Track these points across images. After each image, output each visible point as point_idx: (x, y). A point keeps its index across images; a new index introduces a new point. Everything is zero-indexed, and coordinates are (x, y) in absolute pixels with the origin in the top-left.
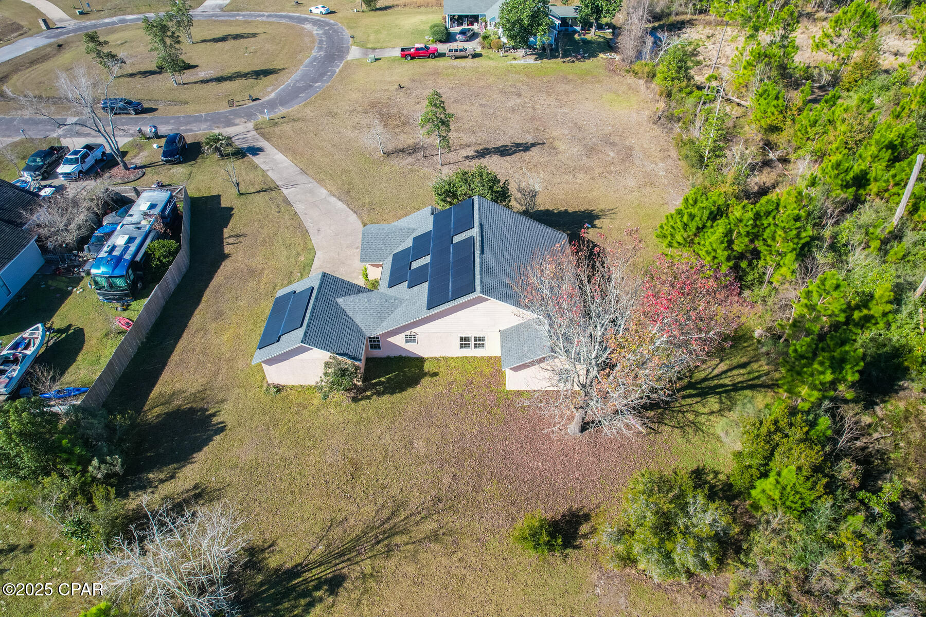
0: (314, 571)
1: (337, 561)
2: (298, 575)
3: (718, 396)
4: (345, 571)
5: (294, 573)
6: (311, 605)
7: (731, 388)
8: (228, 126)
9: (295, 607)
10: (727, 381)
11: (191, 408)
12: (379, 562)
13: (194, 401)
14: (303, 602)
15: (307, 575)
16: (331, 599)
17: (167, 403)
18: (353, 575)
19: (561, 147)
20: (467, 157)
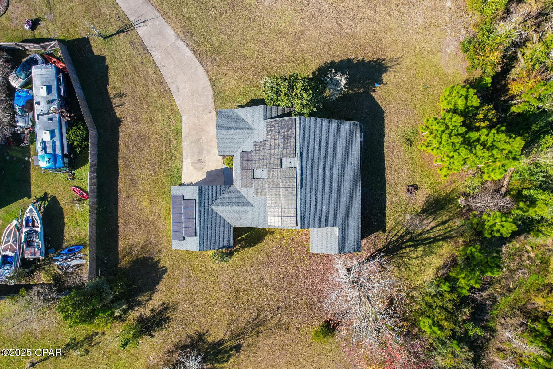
0: (228, 343)
1: (237, 339)
2: (221, 345)
3: (424, 246)
4: (241, 343)
5: (220, 343)
6: (230, 356)
7: (432, 240)
9: (223, 357)
12: (255, 339)
13: (144, 253)
14: (226, 355)
16: (237, 355)
17: (130, 253)
18: (245, 344)
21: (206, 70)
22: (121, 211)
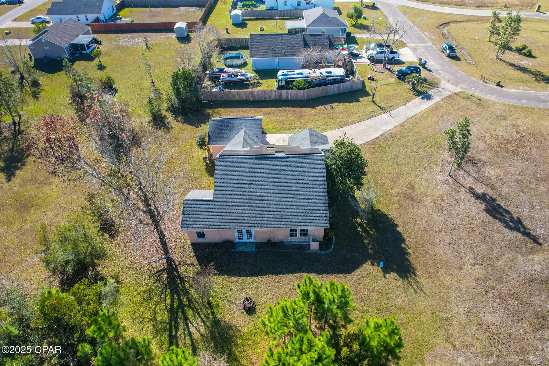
3: (168, 322)
7: (174, 333)
8: (453, 84)
10: (181, 332)
11: (211, 118)
17: (215, 113)
19: (537, 258)
20: (472, 189)
22: (248, 109)
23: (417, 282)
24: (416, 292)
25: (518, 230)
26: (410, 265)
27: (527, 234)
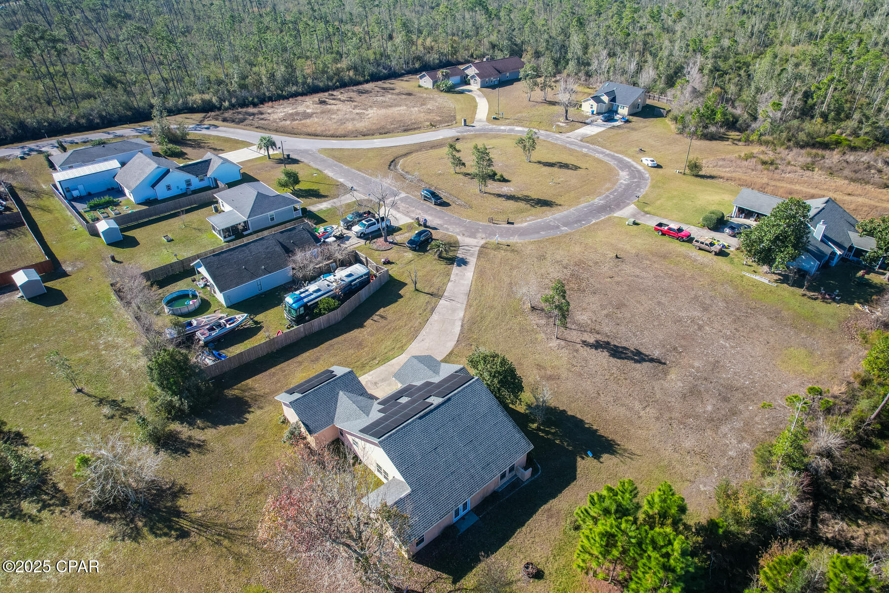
0: (185, 522)
1: (196, 526)
2: (179, 516)
4: (193, 534)
5: (179, 514)
6: (166, 535)
8: (470, 237)
9: (161, 529)
11: (247, 401)
12: (206, 544)
13: (252, 399)
14: (166, 530)
15: (182, 521)
16: (173, 540)
17: (244, 391)
18: (192, 539)
19: (672, 376)
20: (585, 342)
21: (456, 346)
22: (282, 365)
23: (625, 450)
24: (631, 459)
25: (645, 360)
26: (607, 440)
27: (652, 360)
